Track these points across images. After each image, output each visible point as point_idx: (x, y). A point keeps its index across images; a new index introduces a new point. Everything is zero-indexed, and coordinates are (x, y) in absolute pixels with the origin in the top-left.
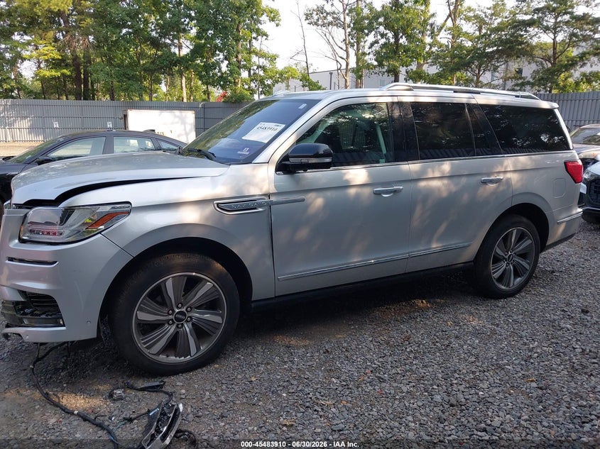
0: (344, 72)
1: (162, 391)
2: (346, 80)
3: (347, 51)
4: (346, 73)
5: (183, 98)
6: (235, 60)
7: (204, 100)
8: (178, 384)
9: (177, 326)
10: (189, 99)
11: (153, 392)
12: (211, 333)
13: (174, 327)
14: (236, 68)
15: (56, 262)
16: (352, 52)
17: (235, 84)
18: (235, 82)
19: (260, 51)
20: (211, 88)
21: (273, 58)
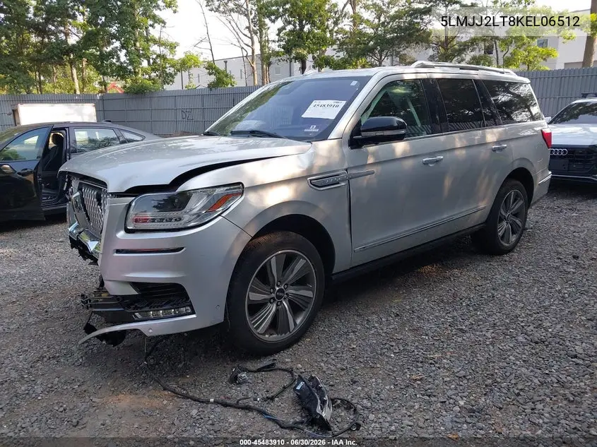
0: (250, 59)
1: (275, 370)
2: (253, 68)
3: (252, 38)
4: (253, 60)
5: (75, 91)
6: (133, 48)
7: (101, 92)
8: (287, 360)
9: (277, 305)
10: (82, 90)
11: (270, 371)
12: (304, 308)
13: (275, 305)
14: (135, 58)
15: (183, 248)
16: (256, 39)
17: (136, 73)
18: (135, 72)
19: (160, 38)
20: (109, 80)
21: (172, 47)
